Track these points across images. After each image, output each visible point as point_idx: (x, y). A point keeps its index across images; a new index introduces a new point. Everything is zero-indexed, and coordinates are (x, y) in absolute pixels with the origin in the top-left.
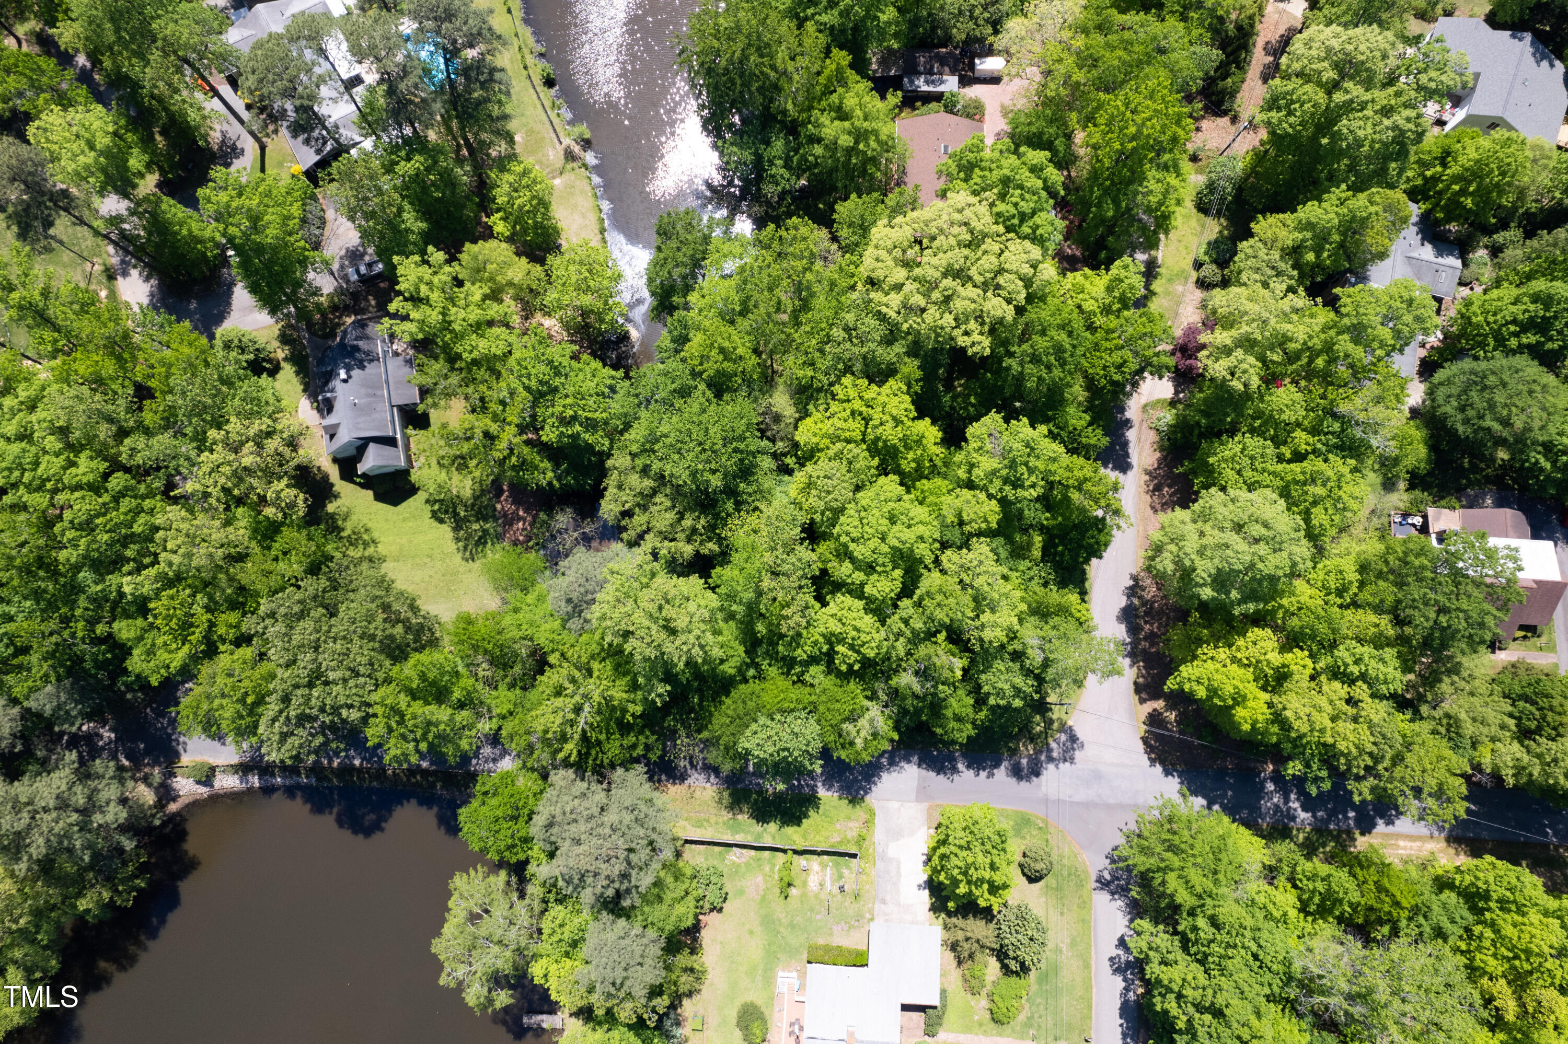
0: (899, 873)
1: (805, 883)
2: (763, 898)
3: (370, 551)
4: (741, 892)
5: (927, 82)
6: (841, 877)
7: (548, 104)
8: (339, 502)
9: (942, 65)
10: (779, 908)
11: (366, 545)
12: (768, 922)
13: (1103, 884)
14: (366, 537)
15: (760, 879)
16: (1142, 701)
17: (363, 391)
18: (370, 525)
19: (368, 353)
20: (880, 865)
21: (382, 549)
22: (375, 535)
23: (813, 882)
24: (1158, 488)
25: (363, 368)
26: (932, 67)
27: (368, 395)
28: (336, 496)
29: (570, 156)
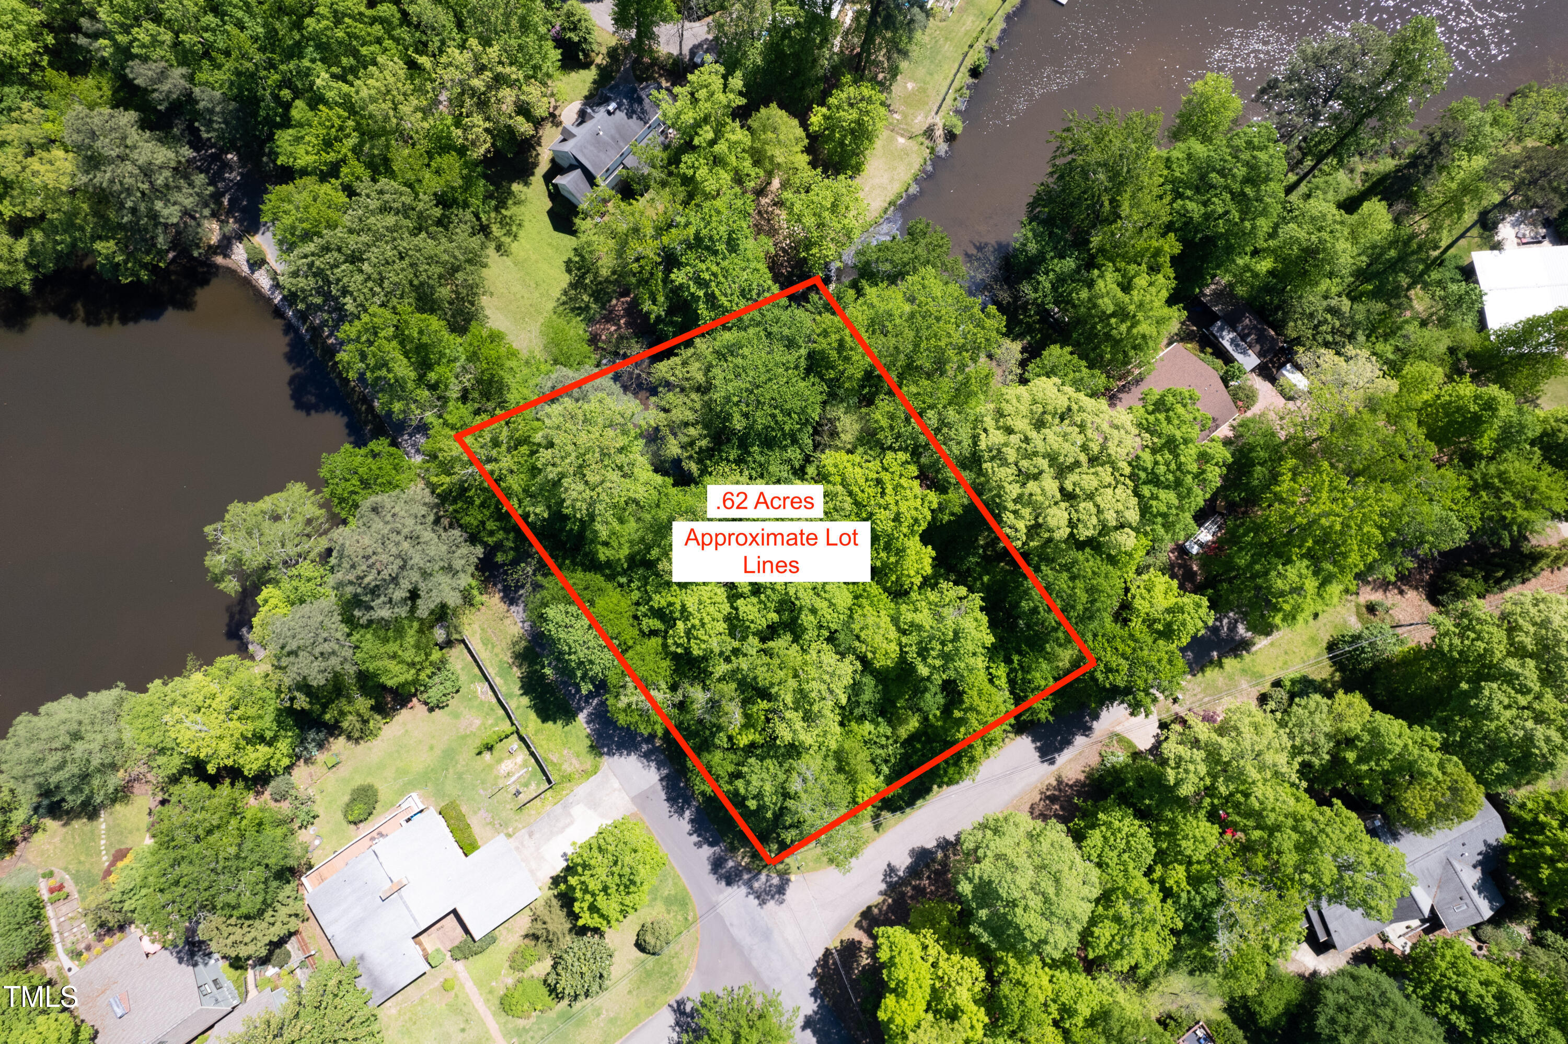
0: (562, 830)
1: (500, 761)
2: (464, 737)
3: (506, 240)
4: (456, 716)
5: (1232, 341)
6: (526, 785)
7: (956, 84)
8: (525, 189)
9: (1258, 341)
10: (466, 755)
11: (509, 233)
12: (449, 755)
13: (679, 1009)
14: (514, 228)
15: (478, 722)
16: (859, 925)
17: (613, 131)
18: (526, 224)
19: (643, 111)
20: (558, 809)
21: (515, 246)
22: (521, 234)
23: (507, 766)
24: (1052, 799)
25: (629, 116)
26: (1249, 335)
27: (613, 138)
28: (527, 184)
29: (929, 133)
